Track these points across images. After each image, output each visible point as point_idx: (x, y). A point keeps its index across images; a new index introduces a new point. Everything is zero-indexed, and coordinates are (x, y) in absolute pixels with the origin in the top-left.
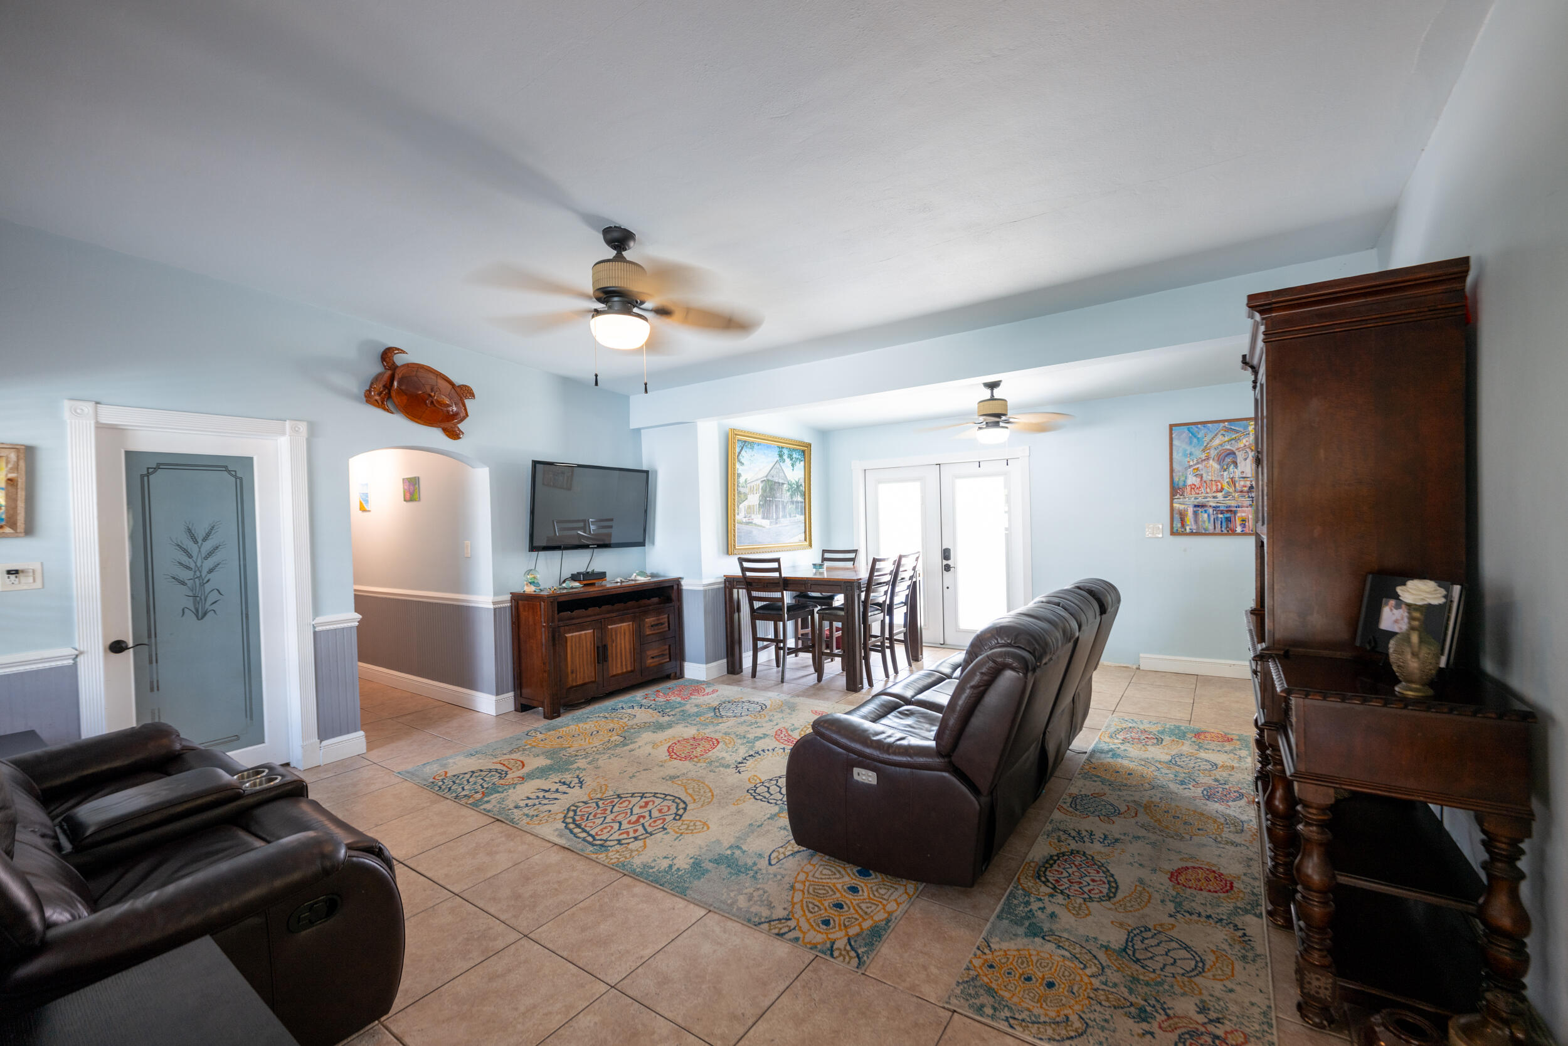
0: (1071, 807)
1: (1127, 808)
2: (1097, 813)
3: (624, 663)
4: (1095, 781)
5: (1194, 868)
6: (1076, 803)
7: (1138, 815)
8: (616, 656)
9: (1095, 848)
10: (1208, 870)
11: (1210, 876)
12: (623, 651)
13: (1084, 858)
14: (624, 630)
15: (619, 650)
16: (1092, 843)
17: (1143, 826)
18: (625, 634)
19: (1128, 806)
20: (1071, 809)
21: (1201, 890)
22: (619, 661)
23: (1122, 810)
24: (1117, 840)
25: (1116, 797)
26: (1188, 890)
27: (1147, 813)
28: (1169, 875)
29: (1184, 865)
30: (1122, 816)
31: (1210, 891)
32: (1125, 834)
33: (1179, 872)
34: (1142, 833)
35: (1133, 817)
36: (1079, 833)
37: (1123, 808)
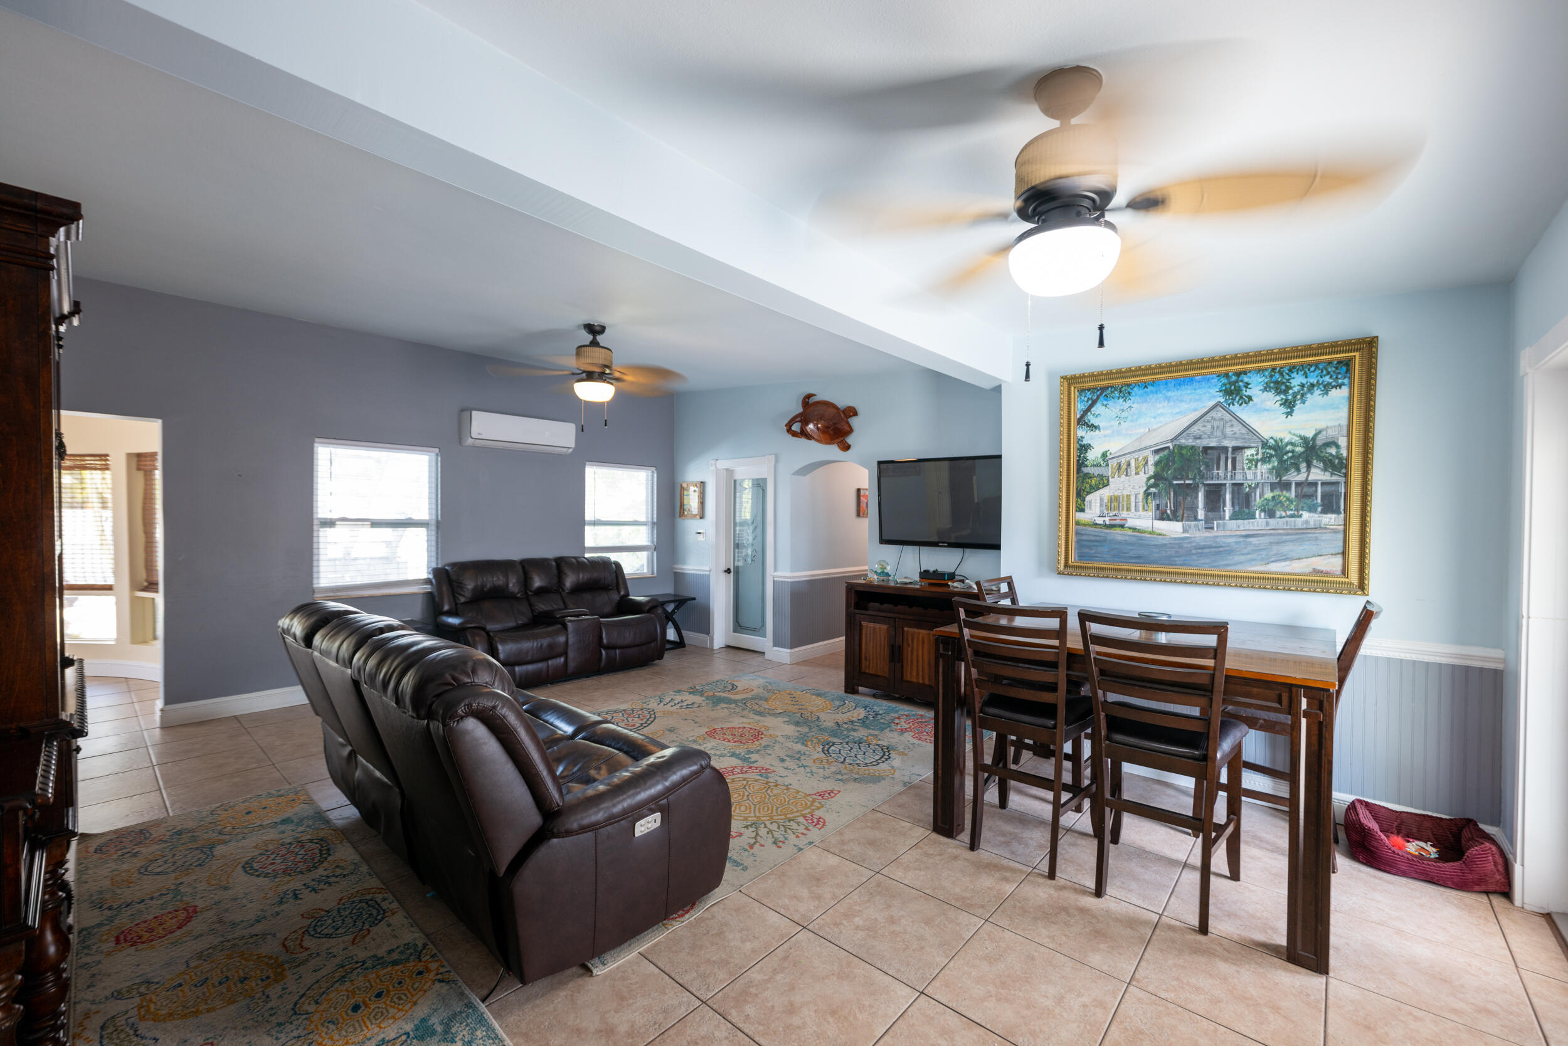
0: (371, 900)
1: (305, 944)
2: (335, 913)
3: (921, 673)
4: (390, 952)
5: (171, 933)
6: (373, 907)
7: (281, 948)
8: (912, 662)
9: (296, 883)
10: (152, 941)
11: (148, 935)
12: (920, 660)
13: (298, 870)
14: (923, 638)
15: (915, 657)
16: (305, 885)
17: (263, 936)
18: (923, 642)
19: (307, 949)
20: (368, 897)
21: (155, 918)
22: (915, 668)
23: (306, 937)
24: (281, 902)
25: (334, 950)
26: (171, 910)
27: (270, 958)
28: (198, 909)
29: (184, 928)
30: (300, 932)
31: (145, 922)
32: (278, 914)
33: (188, 919)
34: (258, 929)
35: (286, 939)
36: (330, 884)
37: (308, 942)
